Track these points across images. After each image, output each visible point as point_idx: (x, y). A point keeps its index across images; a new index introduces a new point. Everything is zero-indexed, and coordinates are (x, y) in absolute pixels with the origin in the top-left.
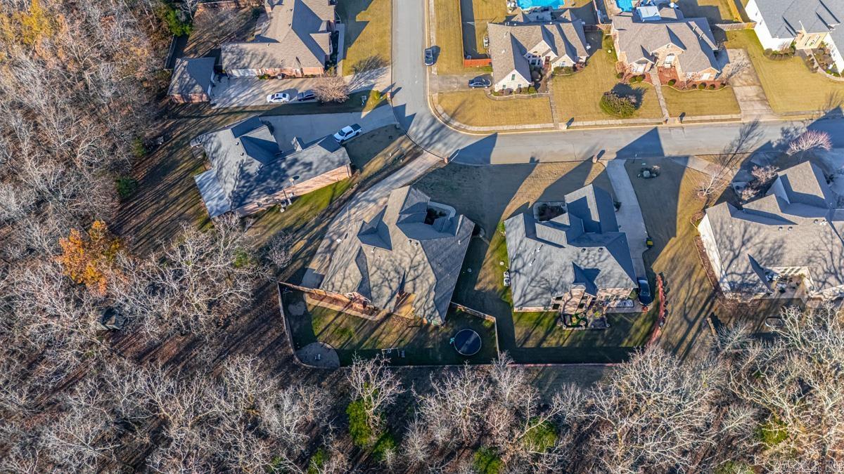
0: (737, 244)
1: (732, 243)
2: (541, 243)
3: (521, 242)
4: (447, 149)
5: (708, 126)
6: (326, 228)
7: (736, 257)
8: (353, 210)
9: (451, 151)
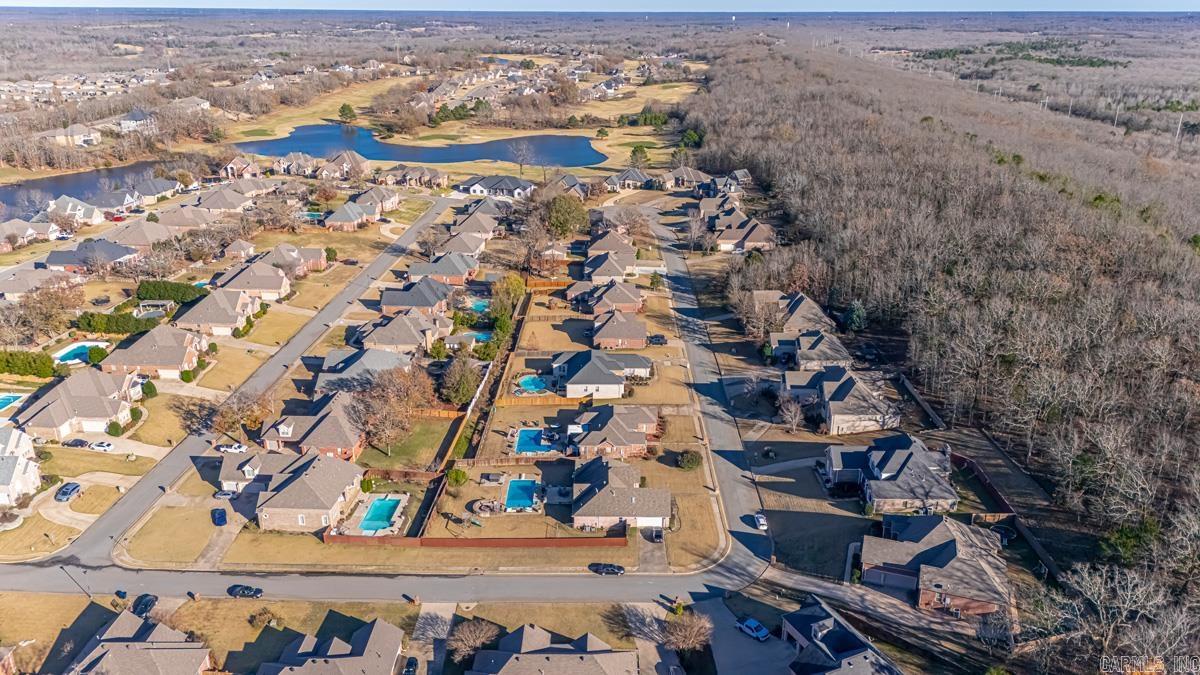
0: (864, 404)
1: (863, 407)
2: (905, 469)
3: (899, 487)
4: (755, 563)
5: (707, 429)
6: (914, 628)
7: (875, 407)
8: (880, 610)
9: (757, 560)
